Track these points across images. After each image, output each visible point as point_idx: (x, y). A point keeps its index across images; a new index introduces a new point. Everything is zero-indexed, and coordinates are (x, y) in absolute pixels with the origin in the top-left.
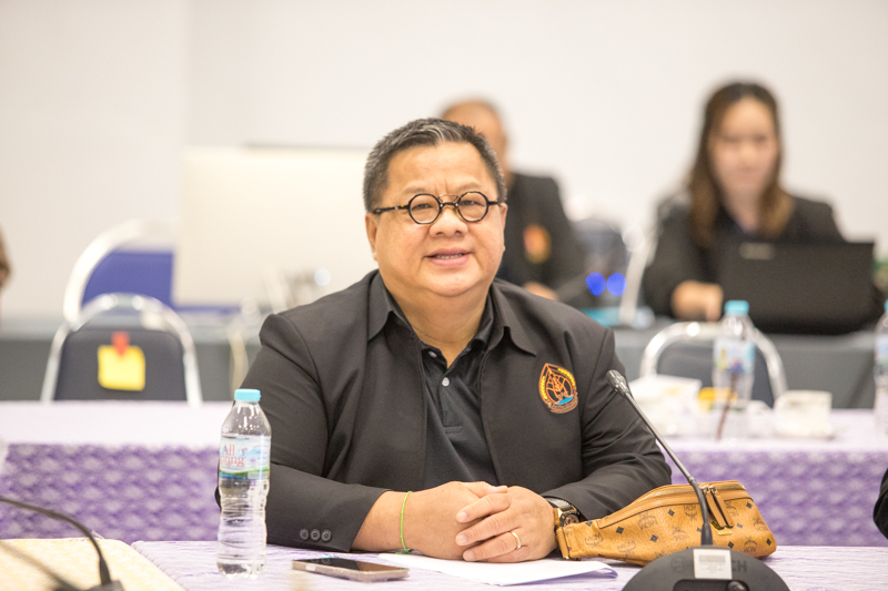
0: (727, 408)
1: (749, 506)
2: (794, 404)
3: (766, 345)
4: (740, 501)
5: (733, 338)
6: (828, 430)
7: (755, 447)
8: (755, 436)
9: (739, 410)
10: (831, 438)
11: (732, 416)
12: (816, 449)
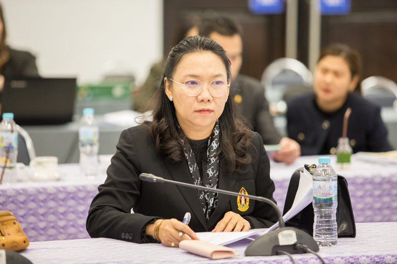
0: (5, 167)
1: (15, 223)
2: (39, 164)
3: (24, 133)
4: (9, 222)
5: (7, 131)
6: (57, 176)
7: (19, 186)
8: (19, 181)
9: (11, 168)
10: (58, 180)
11: (7, 171)
12: (51, 186)
